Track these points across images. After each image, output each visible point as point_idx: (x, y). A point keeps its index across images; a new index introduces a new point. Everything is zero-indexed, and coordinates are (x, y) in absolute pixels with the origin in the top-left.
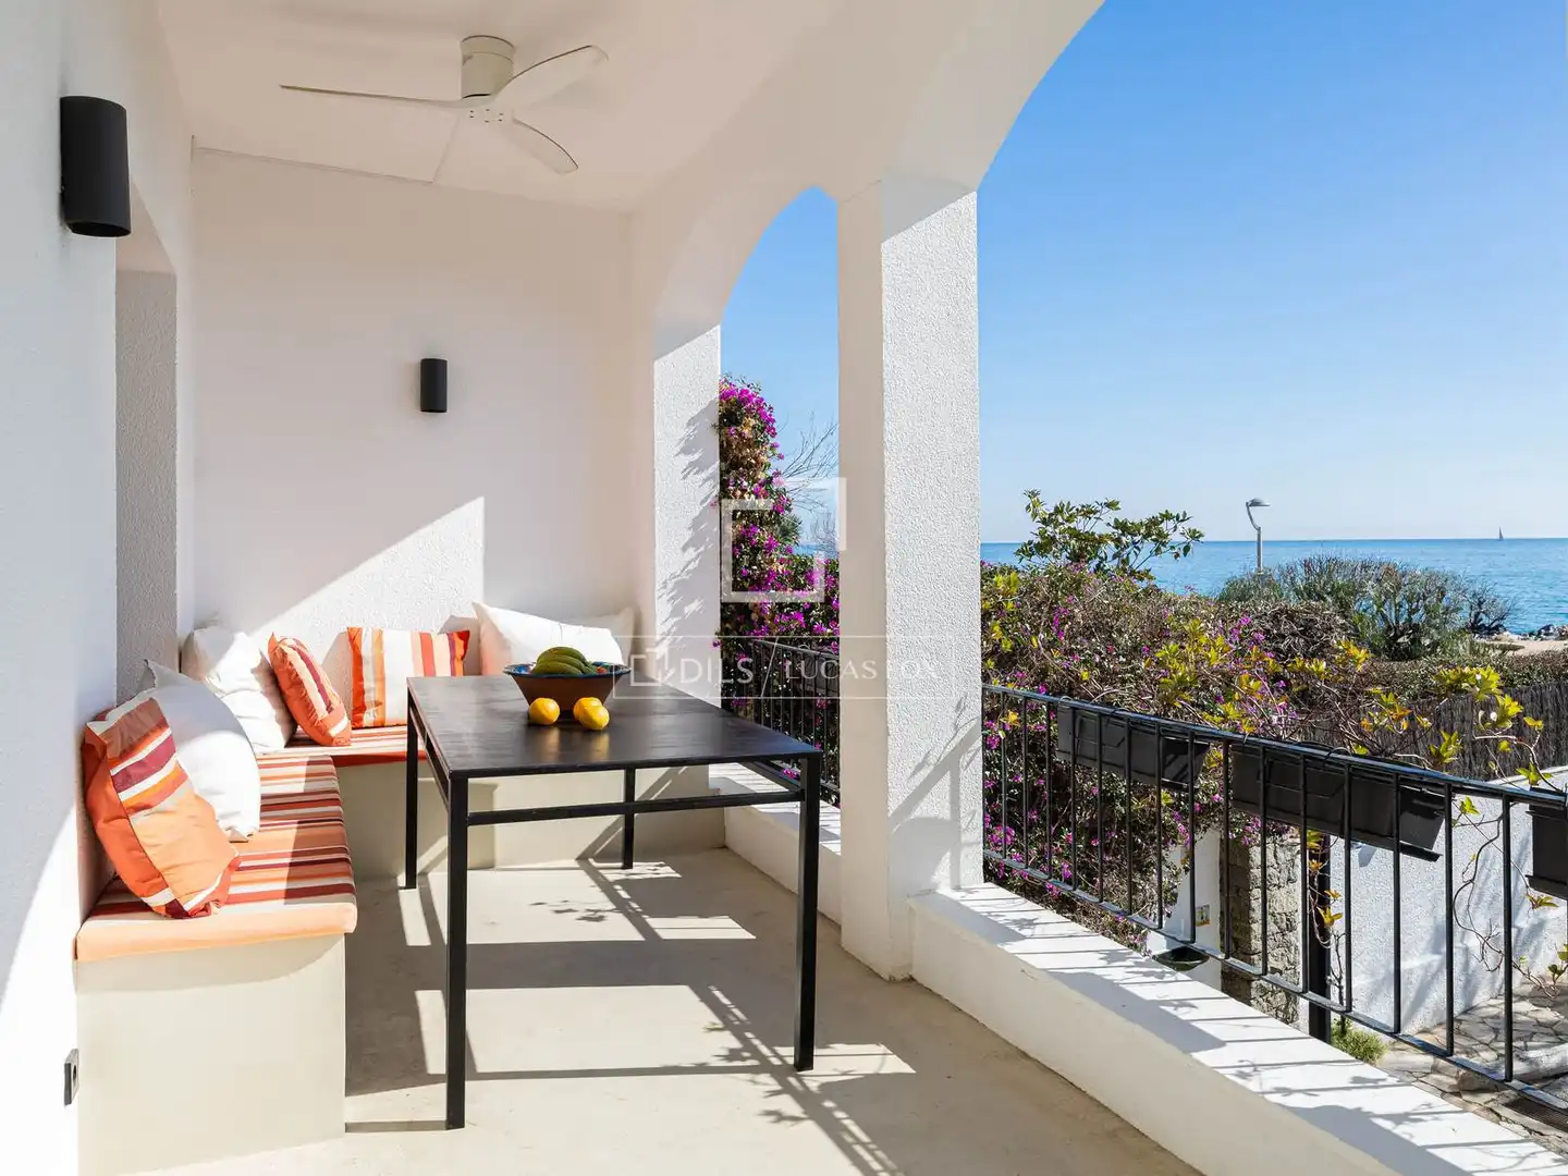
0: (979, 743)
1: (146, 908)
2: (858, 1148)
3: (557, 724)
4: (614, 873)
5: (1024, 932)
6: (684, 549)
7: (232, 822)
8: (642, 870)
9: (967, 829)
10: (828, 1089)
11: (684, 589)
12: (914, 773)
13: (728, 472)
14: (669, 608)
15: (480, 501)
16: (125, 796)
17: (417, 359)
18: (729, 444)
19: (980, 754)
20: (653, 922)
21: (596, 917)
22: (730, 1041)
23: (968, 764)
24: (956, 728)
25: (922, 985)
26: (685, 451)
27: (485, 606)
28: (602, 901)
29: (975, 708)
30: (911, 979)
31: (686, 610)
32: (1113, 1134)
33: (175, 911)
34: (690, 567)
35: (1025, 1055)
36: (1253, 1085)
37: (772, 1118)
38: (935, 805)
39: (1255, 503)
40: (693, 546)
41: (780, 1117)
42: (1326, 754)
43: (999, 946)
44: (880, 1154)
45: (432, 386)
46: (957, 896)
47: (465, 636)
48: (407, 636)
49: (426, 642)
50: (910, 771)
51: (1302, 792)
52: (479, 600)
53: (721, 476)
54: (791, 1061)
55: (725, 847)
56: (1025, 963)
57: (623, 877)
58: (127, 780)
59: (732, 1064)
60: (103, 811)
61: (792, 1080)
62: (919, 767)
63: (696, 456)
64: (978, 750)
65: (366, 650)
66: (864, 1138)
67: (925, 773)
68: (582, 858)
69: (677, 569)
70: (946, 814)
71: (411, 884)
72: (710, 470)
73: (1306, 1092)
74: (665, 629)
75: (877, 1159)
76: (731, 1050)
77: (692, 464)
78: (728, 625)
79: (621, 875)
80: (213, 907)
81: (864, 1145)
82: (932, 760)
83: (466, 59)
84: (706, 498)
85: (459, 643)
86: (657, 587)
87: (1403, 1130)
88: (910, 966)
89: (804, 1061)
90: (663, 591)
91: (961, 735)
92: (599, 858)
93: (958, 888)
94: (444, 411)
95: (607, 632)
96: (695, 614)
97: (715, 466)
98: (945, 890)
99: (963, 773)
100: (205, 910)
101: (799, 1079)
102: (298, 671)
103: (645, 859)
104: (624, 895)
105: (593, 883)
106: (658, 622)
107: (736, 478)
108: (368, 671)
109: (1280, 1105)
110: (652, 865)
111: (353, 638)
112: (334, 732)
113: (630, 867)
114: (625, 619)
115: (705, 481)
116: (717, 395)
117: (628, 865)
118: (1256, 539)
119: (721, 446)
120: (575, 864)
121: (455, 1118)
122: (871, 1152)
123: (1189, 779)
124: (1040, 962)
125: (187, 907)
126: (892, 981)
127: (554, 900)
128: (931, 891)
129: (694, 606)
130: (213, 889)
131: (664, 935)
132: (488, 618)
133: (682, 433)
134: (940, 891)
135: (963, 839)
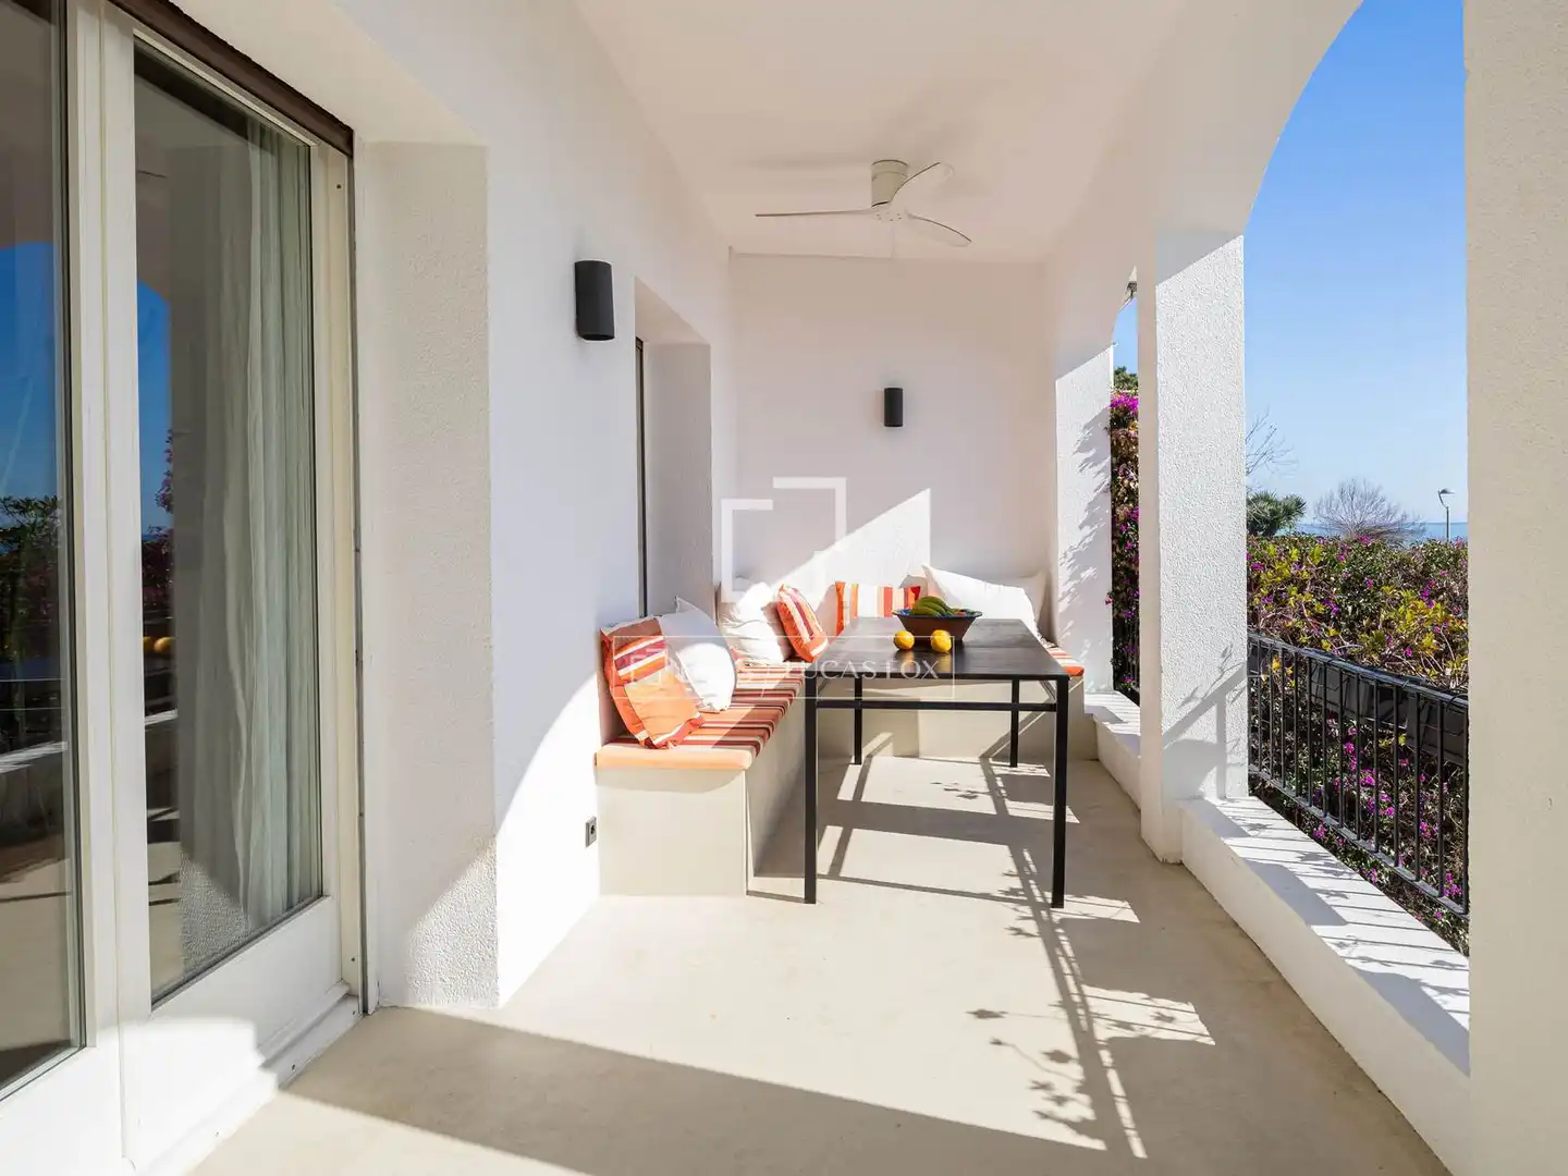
0: (1245, 683)
1: (636, 741)
2: (1063, 961)
3: (912, 649)
4: (1001, 769)
5: (1250, 833)
6: (1081, 527)
7: (711, 700)
8: (1024, 769)
9: (1231, 753)
10: (1063, 923)
11: (1081, 559)
12: (1183, 704)
13: (1119, 465)
14: (1069, 572)
15: (928, 490)
16: (622, 672)
17: (881, 390)
18: (1119, 443)
19: (1246, 693)
20: (1008, 803)
21: (971, 796)
22: (1016, 883)
23: (1234, 700)
24: (1223, 672)
25: (1187, 869)
26: (1080, 450)
27: (931, 569)
28: (981, 785)
29: (1241, 655)
30: (1181, 864)
31: (1083, 575)
32: (1266, 985)
33: (649, 744)
34: (1087, 541)
35: (1236, 925)
36: (1341, 952)
37: (1014, 932)
38: (1204, 729)
39: (1444, 492)
40: (1088, 524)
41: (1019, 932)
42: (1451, 697)
43: (1222, 839)
44: (1074, 965)
45: (893, 407)
46: (1217, 802)
47: (916, 590)
48: (876, 588)
49: (888, 593)
50: (1181, 701)
51: (1439, 729)
52: (927, 564)
53: (1112, 468)
54: (1050, 901)
55: (1097, 760)
56: (1234, 853)
57: (1006, 772)
58: (623, 663)
59: (1009, 896)
60: (613, 682)
61: (1044, 913)
62: (1187, 700)
63: (1091, 453)
64: (1243, 689)
65: (847, 598)
66: (1070, 953)
67: (1193, 705)
68: (984, 757)
69: (1075, 543)
70: (1213, 739)
71: (858, 761)
72: (1104, 464)
73: (1381, 962)
74: (1066, 589)
75: (1071, 968)
76: (1012, 889)
77: (1087, 460)
78: (1118, 588)
79: (1006, 770)
80: (670, 744)
81: (1067, 958)
82: (1200, 694)
83: (874, 178)
84: (1100, 487)
85: (912, 595)
86: (1060, 556)
87: (1439, 999)
88: (1181, 853)
89: (1058, 902)
90: (1063, 560)
91: (1228, 675)
92: (995, 758)
93: (1223, 798)
94: (901, 425)
95: (1022, 590)
96: (1090, 579)
97: (1107, 461)
98: (1212, 799)
99: (1229, 708)
100: (664, 746)
101: (1049, 913)
102: (790, 609)
103: (1030, 760)
104: (1000, 784)
105: (982, 774)
106: (1061, 583)
107: (1125, 470)
108: (846, 613)
109: (1354, 968)
110: (1032, 767)
111: (838, 589)
112: (814, 653)
113: (1016, 766)
114: (1039, 581)
115: (1099, 473)
116: (1110, 403)
117: (1014, 764)
118: (1445, 521)
119: (1112, 444)
120: (976, 760)
121: (810, 897)
122: (1069, 963)
123: (1395, 720)
124: (1241, 853)
125: (655, 742)
126: (1165, 863)
127: (947, 783)
128: (1200, 797)
129: (1089, 572)
130: (673, 733)
131: (1012, 812)
132: (933, 580)
133: (1081, 435)
134: (1206, 798)
135: (1229, 761)
